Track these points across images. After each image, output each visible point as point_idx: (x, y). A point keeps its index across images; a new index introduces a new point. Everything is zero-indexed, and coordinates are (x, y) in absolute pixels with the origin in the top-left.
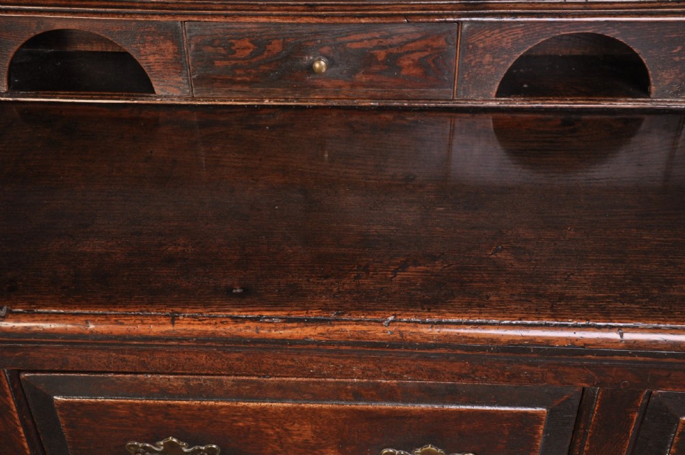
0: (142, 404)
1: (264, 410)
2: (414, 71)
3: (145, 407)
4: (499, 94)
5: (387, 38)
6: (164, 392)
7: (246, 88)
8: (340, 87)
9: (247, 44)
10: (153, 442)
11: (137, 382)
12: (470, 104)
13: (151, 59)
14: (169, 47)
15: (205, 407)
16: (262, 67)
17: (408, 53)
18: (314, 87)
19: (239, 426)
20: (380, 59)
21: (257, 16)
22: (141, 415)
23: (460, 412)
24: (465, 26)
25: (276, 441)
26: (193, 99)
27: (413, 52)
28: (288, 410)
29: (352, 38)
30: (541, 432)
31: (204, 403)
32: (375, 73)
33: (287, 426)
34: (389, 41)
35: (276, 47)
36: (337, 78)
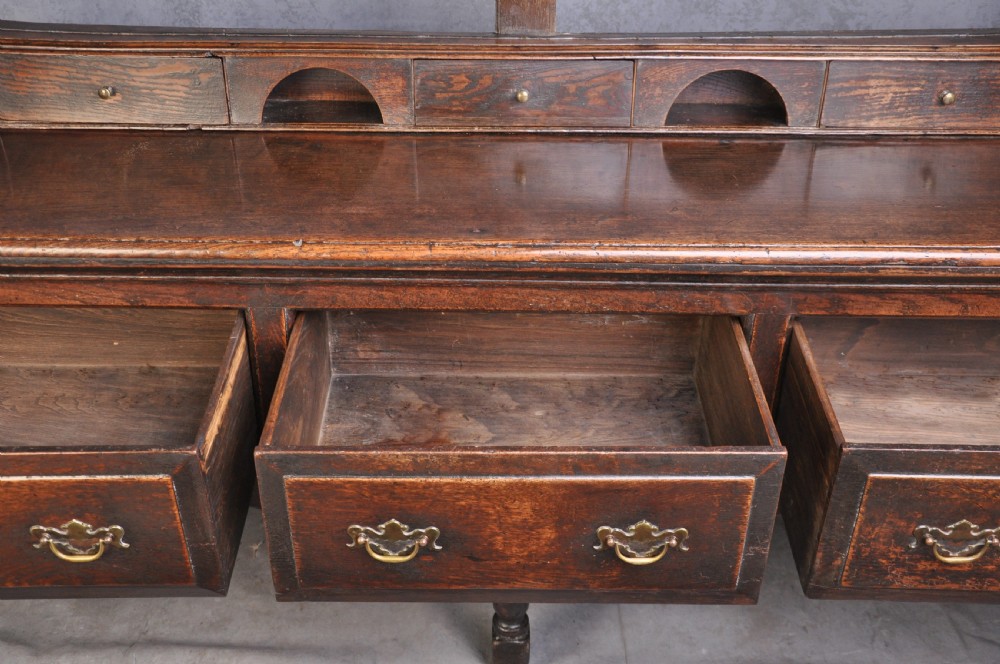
0: (370, 482)
1: (487, 486)
2: (600, 102)
3: (373, 486)
4: (669, 122)
5: (577, 74)
6: (391, 470)
7: (461, 117)
8: (538, 116)
9: (464, 78)
10: (375, 525)
11: (366, 459)
12: (644, 131)
13: (384, 92)
14: (399, 82)
15: (430, 485)
16: (474, 99)
17: (594, 86)
18: (516, 116)
19: (462, 506)
20: (571, 92)
21: (474, 54)
22: (367, 494)
23: (674, 483)
24: (640, 63)
25: (495, 520)
26: (415, 126)
27: (598, 86)
28: (510, 486)
29: (548, 74)
30: (749, 502)
31: (430, 480)
32: (566, 104)
33: (508, 504)
34: (579, 76)
35: (487, 81)
36: (536, 108)
